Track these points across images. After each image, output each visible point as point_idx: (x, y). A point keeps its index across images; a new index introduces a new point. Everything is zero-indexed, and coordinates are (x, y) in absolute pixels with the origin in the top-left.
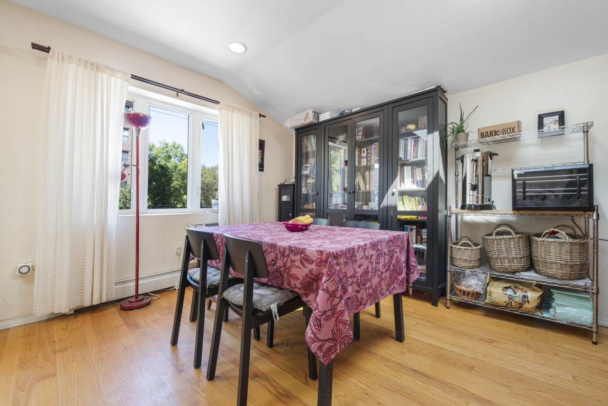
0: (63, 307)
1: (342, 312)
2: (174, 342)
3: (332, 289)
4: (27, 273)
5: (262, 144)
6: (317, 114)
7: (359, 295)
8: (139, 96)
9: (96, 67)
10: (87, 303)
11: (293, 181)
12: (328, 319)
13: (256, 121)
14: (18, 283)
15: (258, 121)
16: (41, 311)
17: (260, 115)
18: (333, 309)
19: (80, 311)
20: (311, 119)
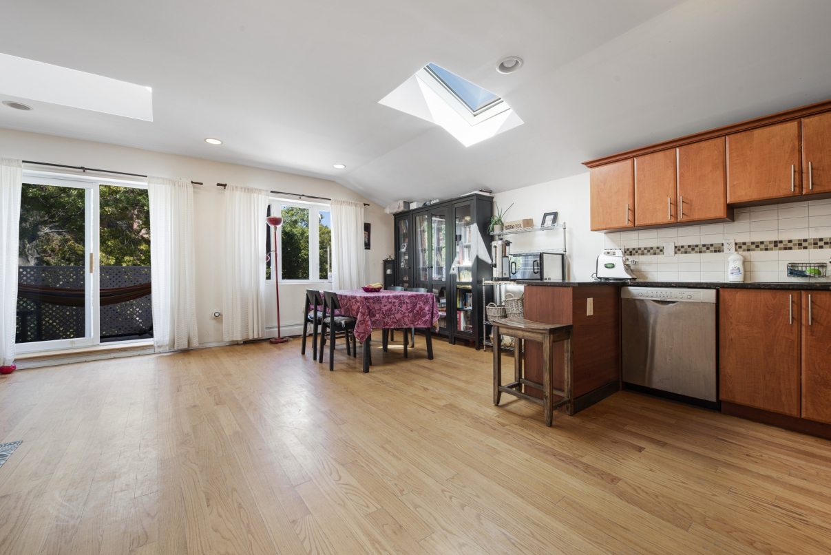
0: (238, 337)
1: (367, 321)
2: (303, 353)
3: (363, 312)
4: (218, 317)
5: (367, 227)
6: (407, 204)
7: (385, 320)
8: (274, 201)
9: (250, 190)
10: (251, 337)
11: (393, 257)
12: (362, 324)
13: (361, 210)
14: (213, 322)
15: (363, 209)
16: (227, 338)
17: (365, 205)
18: (364, 320)
19: (247, 342)
20: (402, 209)
